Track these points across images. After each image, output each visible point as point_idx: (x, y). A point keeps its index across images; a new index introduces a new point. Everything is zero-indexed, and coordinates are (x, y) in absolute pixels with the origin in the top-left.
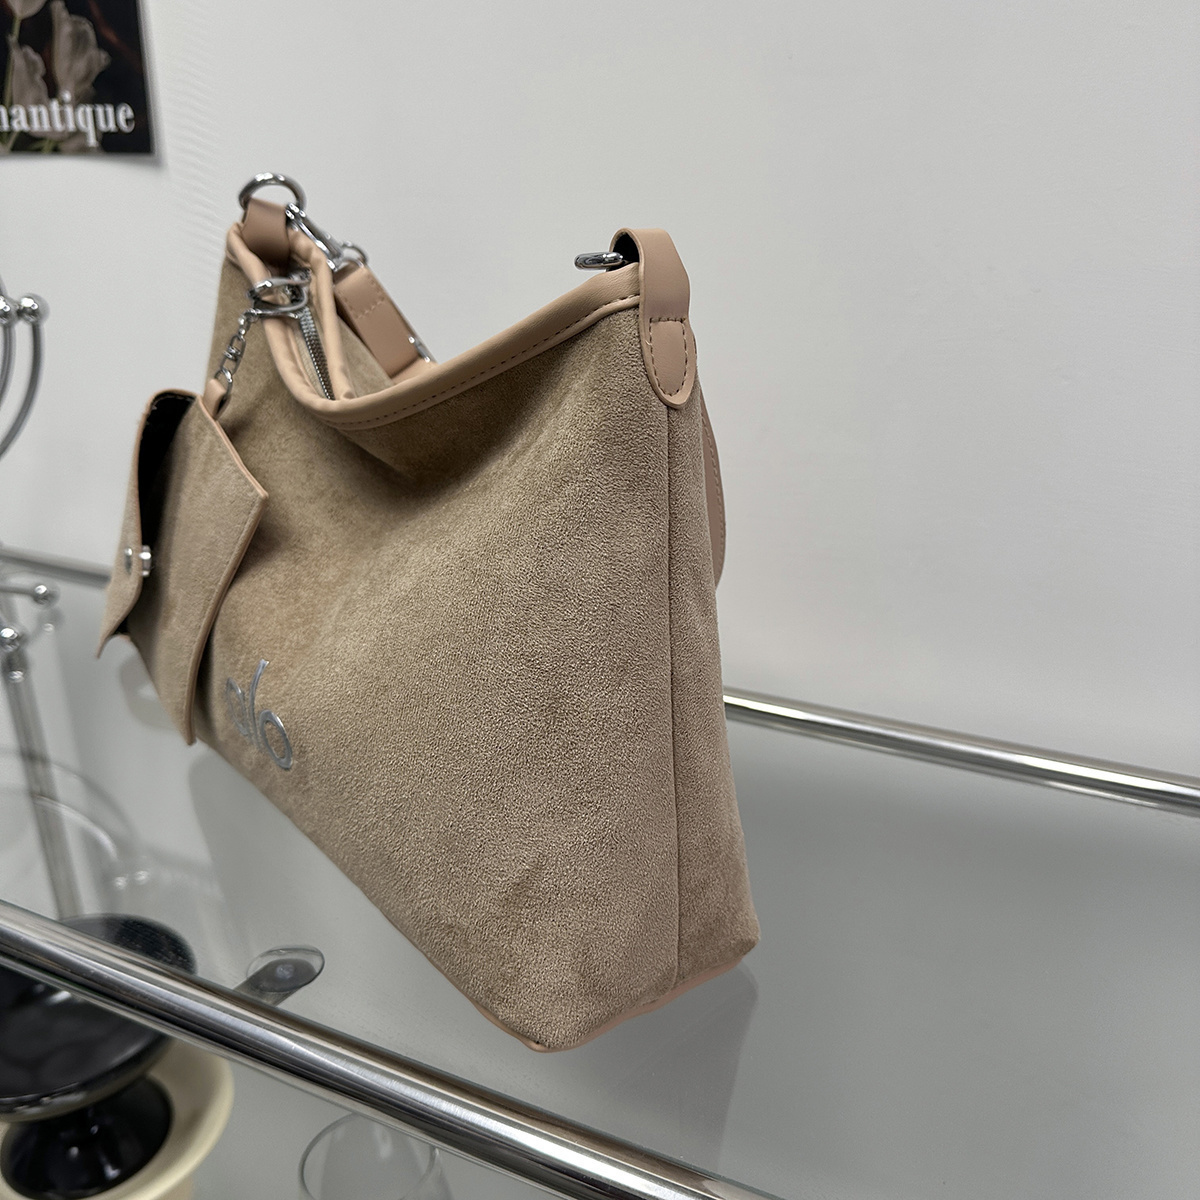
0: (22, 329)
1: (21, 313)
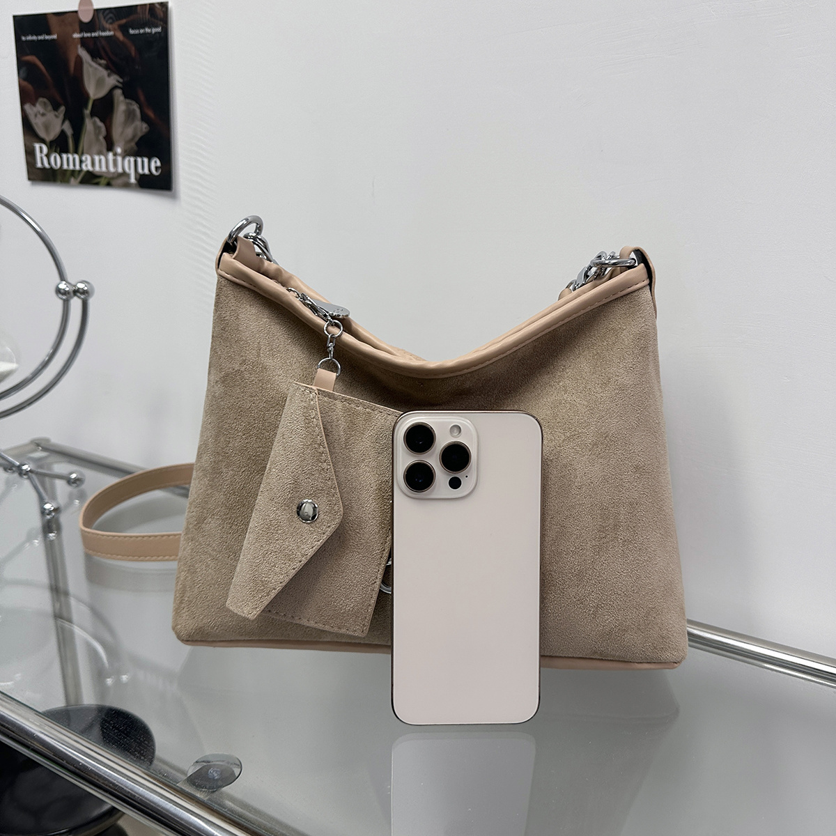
0: (76, 303)
1: (76, 292)
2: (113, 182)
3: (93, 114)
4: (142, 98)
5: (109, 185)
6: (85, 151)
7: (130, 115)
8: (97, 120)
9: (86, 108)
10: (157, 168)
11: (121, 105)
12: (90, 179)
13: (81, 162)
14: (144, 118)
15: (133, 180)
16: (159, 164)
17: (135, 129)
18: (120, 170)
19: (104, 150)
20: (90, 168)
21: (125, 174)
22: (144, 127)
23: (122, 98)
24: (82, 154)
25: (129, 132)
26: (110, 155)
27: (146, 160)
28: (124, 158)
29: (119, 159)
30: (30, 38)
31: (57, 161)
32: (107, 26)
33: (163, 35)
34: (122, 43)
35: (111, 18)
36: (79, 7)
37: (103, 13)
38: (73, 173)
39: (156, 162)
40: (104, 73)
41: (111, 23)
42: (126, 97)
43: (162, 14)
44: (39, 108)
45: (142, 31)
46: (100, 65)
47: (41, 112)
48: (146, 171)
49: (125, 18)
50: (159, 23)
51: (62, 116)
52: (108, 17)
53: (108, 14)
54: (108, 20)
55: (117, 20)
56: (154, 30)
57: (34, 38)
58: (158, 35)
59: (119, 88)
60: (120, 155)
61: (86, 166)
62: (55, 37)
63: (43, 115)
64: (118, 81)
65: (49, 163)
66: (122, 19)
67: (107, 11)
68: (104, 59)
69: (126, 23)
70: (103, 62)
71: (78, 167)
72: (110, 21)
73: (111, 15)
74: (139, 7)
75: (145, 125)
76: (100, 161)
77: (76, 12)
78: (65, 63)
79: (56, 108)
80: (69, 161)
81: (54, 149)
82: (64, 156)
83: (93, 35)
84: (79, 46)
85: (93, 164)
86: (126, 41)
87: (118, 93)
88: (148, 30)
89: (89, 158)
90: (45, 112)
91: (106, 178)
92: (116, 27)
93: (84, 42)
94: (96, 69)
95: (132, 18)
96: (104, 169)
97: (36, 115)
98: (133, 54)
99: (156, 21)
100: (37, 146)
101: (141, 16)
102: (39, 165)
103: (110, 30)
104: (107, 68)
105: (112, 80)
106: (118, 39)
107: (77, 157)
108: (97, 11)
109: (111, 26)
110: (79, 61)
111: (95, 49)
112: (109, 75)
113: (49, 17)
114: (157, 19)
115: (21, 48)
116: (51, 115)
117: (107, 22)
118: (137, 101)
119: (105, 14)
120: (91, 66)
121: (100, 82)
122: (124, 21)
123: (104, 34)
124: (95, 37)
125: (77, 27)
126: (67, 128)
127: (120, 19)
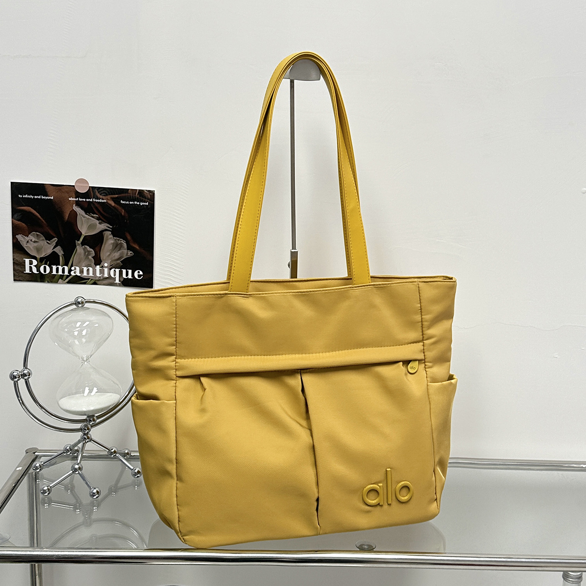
2: (98, 282)
3: (83, 244)
4: (129, 237)
5: (95, 283)
6: (73, 265)
7: (117, 247)
8: (88, 247)
9: (78, 240)
10: (139, 276)
11: (110, 241)
12: (78, 280)
13: (70, 271)
14: (129, 248)
15: (117, 281)
16: (141, 273)
17: (122, 253)
18: (106, 275)
19: (93, 264)
20: (79, 275)
21: (110, 277)
22: (130, 254)
23: (112, 236)
24: (72, 266)
25: (117, 255)
26: (98, 267)
27: (130, 271)
28: (110, 269)
29: (106, 270)
30: (26, 196)
31: (45, 269)
32: (101, 197)
33: (149, 207)
34: (113, 207)
35: (104, 193)
36: (75, 183)
37: (97, 190)
38: (61, 277)
39: (139, 272)
40: (97, 222)
41: (105, 196)
42: (114, 236)
43: (149, 197)
44: (31, 237)
45: (131, 203)
46: (92, 217)
47: (33, 240)
48: (130, 276)
49: (117, 194)
50: (146, 200)
51: (54, 244)
52: (102, 192)
53: (102, 191)
54: (102, 193)
55: (109, 195)
56: (141, 204)
57: (32, 197)
58: (145, 206)
59: (109, 231)
60: (106, 267)
61: (75, 273)
62: (52, 198)
63: (34, 242)
64: (108, 227)
65: (38, 270)
66: (115, 194)
67: (101, 189)
68: (96, 214)
69: (118, 197)
70: (95, 215)
71: (66, 273)
72: (105, 194)
73: (105, 191)
74: (129, 190)
75: (130, 252)
76: (88, 270)
77: (74, 186)
78: (60, 214)
79: (48, 238)
80: (59, 270)
81: (44, 262)
82: (54, 267)
83: (87, 200)
84: (74, 205)
85: (82, 271)
86: (116, 206)
87: (108, 234)
88: (136, 203)
89: (78, 268)
90: (36, 240)
91: (92, 280)
92: (109, 198)
93: (78, 204)
94: (88, 219)
95: (123, 195)
96: (91, 274)
97: (28, 242)
98: (123, 214)
99: (144, 199)
100: (27, 261)
101: (131, 195)
102: (27, 271)
103: (103, 199)
104: (98, 219)
105: (104, 226)
106: (111, 205)
107: (66, 267)
108: (92, 187)
109: (104, 197)
110: (74, 215)
111: (89, 209)
112: (100, 223)
113: (46, 186)
114: (145, 198)
115: (16, 201)
116: (43, 243)
117: (100, 195)
118: (125, 239)
119: (99, 190)
120: (84, 217)
121: (91, 227)
122: (117, 196)
123: (98, 201)
124: (89, 201)
125: (74, 195)
126: (59, 251)
127: (112, 194)
